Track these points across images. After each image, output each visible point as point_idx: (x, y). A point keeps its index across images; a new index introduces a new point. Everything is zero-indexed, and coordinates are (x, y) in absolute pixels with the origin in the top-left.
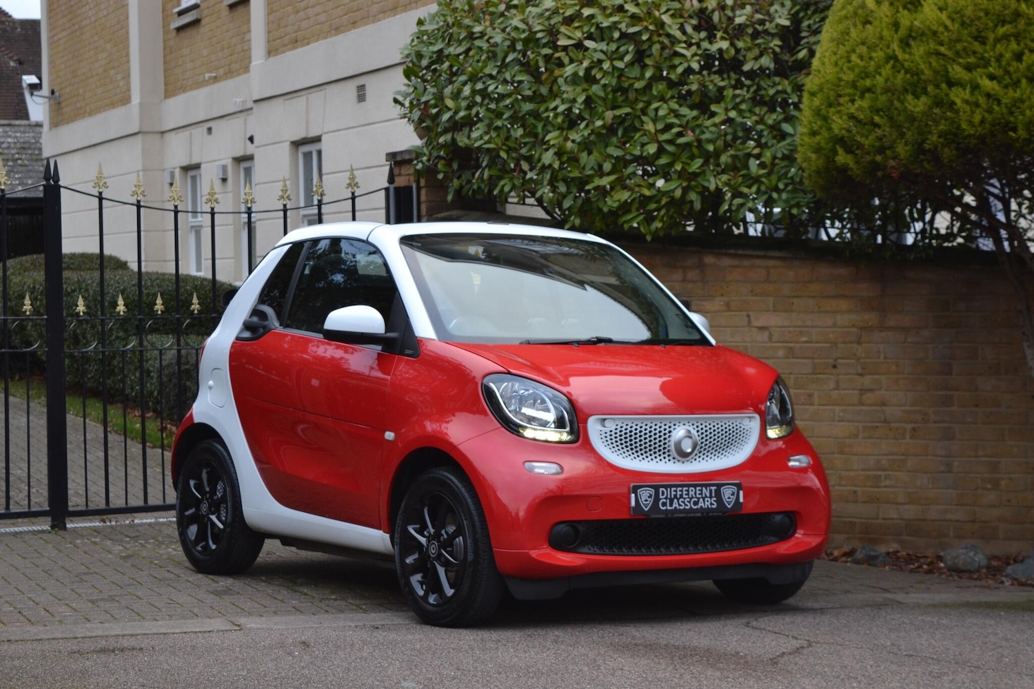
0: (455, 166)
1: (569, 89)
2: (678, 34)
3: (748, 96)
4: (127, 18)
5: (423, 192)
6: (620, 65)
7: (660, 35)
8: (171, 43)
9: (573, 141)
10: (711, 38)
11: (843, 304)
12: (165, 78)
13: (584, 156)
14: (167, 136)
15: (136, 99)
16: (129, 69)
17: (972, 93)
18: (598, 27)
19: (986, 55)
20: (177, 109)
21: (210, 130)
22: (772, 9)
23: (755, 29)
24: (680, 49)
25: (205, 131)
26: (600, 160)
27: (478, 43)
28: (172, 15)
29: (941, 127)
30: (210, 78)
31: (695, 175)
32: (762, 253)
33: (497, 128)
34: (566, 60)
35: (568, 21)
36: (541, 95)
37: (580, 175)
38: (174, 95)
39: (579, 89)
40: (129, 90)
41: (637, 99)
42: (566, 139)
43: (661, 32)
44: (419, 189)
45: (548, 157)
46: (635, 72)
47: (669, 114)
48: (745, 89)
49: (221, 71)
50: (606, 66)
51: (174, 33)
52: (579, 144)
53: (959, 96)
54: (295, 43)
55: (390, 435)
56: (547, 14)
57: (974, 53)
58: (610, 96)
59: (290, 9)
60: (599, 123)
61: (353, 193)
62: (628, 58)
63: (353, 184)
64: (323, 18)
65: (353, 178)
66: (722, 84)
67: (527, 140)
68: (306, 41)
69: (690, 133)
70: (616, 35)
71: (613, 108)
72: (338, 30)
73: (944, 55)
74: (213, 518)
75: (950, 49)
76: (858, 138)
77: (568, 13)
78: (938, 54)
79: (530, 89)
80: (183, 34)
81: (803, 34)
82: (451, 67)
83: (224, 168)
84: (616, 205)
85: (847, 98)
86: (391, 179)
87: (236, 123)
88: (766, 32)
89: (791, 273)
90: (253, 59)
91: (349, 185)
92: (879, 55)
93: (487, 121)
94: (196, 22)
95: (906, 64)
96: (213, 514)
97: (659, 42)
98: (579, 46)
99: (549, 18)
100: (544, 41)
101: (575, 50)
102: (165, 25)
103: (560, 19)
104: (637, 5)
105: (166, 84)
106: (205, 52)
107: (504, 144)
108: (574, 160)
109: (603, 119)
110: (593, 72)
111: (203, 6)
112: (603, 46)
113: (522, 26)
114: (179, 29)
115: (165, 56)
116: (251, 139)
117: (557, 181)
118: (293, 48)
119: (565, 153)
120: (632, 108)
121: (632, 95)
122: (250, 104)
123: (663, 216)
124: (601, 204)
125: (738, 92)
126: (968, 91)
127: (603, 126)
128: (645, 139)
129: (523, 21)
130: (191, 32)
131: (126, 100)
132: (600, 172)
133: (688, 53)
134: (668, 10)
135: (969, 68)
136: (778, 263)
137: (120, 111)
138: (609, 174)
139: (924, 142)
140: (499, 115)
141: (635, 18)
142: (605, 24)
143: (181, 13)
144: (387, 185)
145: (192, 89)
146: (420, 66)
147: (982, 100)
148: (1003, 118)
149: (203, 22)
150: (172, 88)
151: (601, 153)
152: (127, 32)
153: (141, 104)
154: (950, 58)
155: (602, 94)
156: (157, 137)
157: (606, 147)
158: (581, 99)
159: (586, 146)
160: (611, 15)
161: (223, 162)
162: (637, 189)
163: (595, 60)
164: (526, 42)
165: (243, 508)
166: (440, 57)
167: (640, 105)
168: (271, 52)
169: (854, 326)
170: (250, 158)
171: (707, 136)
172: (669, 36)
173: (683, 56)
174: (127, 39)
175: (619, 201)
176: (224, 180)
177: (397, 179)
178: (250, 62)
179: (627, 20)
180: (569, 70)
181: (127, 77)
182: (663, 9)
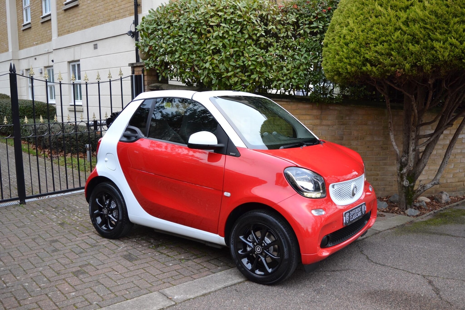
0: (163, 68)
1: (215, 41)
2: (256, 22)
3: (281, 46)
4: (7, 27)
5: (146, 77)
6: (235, 32)
7: (249, 23)
8: (21, 34)
9: (216, 60)
10: (266, 25)
11: (308, 117)
12: (19, 44)
13: (221, 66)
14: (21, 61)
15: (10, 50)
16: (8, 42)
17: (444, 43)
18: (225, 19)
19: (449, 29)
20: (23, 53)
21: (35, 59)
22: (288, 16)
23: (284, 22)
24: (257, 27)
25: (34, 59)
26: (227, 66)
27: (174, 24)
28: (21, 26)
29: (428, 57)
30: (36, 44)
31: (263, 72)
32: (280, 100)
33: (184, 55)
34: (212, 31)
35: (212, 17)
36: (201, 43)
37: (219, 72)
38: (22, 49)
39: (218, 41)
40: (8, 47)
41: (241, 45)
42: (213, 59)
43: (249, 22)
44: (144, 76)
45: (207, 65)
46: (240, 35)
47: (253, 51)
48: (280, 43)
49: (39, 42)
50: (231, 33)
51: (22, 32)
52: (218, 61)
53: (437, 45)
54: (69, 32)
55: (227, 194)
56: (203, 14)
57: (443, 28)
58: (232, 44)
59: (66, 22)
60: (228, 53)
61: (121, 77)
62: (238, 30)
63: (121, 74)
64: (80, 24)
65: (121, 72)
66: (272, 41)
67: (198, 59)
68: (73, 31)
69: (261, 58)
70: (233, 22)
71: (233, 48)
72: (85, 27)
73: (427, 28)
74: (110, 216)
75: (431, 26)
76: (381, 60)
77: (212, 14)
78: (425, 28)
79: (197, 41)
80: (25, 32)
81: (300, 25)
82: (163, 33)
83: (41, 69)
84: (233, 82)
85: (373, 45)
86: (133, 73)
87: (46, 57)
88: (288, 23)
89: (290, 107)
90: (53, 37)
91: (120, 74)
92: (390, 28)
93: (179, 52)
94: (30, 28)
95: (408, 32)
96: (110, 214)
97: (249, 25)
98: (218, 25)
99: (204, 16)
100: (203, 23)
101: (216, 27)
102: (19, 30)
103: (209, 16)
104: (241, 11)
105: (19, 46)
106: (33, 36)
107: (187, 60)
108: (217, 66)
109: (230, 52)
110: (224, 35)
111: (32, 23)
112: (227, 26)
113: (193, 18)
114: (23, 30)
115: (19, 38)
116: (53, 61)
117: (210, 74)
118: (68, 34)
119: (213, 64)
120: (239, 48)
121: (239, 44)
122: (52, 51)
123: (250, 87)
124: (227, 82)
125: (278, 44)
126: (442, 43)
127: (230, 55)
128: (244, 60)
129: (193, 16)
130: (29, 31)
131: (7, 50)
132: (228, 71)
133: (260, 29)
134: (251, 14)
135: (441, 34)
136: (285, 103)
137: (5, 54)
138: (231, 72)
139: (417, 62)
140: (185, 50)
141: (240, 16)
142: (228, 18)
143: (24, 26)
144: (131, 74)
145: (29, 47)
146: (148, 33)
147: (449, 47)
148: (459, 54)
149: (32, 28)
150: (21, 47)
151: (227, 64)
152: (7, 31)
153: (12, 51)
154: (431, 30)
155: (228, 43)
156: (18, 61)
157: (229, 62)
158: (221, 44)
159: (222, 62)
160: (229, 15)
161: (41, 68)
162: (240, 77)
163: (225, 31)
164: (195, 24)
165: (129, 214)
166: (156, 30)
167: (242, 47)
168: (59, 35)
169: (311, 124)
170: (52, 66)
171: (268, 59)
172: (253, 23)
173: (258, 30)
174: (7, 33)
175: (234, 81)
176: (41, 73)
177: (135, 72)
178: (52, 38)
179: (237, 17)
180: (215, 34)
181: (7, 44)
182: (250, 14)
